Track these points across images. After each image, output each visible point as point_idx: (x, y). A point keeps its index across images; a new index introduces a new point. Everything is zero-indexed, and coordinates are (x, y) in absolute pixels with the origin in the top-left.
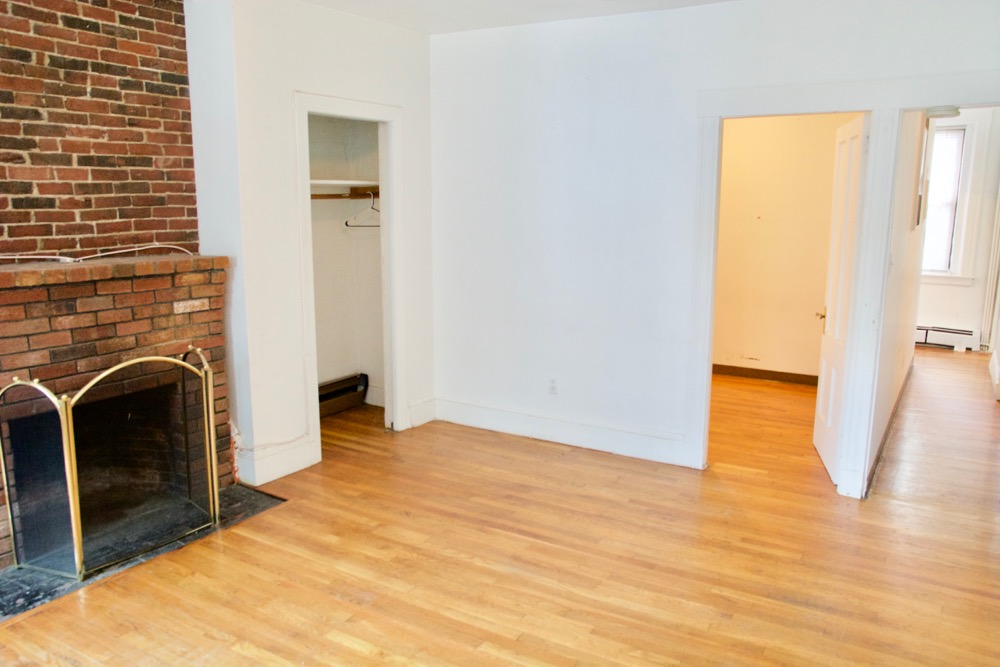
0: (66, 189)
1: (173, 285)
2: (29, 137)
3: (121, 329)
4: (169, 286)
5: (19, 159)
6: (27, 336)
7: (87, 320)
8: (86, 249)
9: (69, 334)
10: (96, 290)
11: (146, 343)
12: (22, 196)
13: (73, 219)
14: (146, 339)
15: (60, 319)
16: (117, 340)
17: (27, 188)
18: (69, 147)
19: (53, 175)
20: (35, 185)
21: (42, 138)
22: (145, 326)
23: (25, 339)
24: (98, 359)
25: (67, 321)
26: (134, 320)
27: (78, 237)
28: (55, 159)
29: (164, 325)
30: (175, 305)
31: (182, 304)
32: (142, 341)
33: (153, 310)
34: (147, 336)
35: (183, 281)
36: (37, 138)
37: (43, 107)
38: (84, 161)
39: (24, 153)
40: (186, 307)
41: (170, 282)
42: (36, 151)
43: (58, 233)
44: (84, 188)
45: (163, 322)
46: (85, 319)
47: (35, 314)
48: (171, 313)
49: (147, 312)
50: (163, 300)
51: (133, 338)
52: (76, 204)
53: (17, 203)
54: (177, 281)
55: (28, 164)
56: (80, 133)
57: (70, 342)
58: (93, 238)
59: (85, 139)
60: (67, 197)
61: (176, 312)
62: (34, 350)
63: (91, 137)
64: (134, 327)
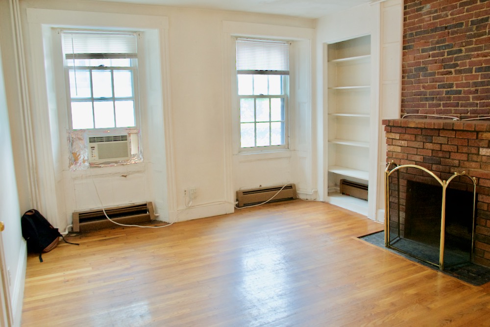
0: (467, 85)
1: (477, 138)
2: (456, 62)
3: (453, 155)
4: (475, 138)
5: (450, 73)
6: (417, 148)
7: (437, 147)
8: (472, 115)
9: (431, 151)
10: (439, 134)
11: (464, 166)
12: (449, 89)
13: (469, 100)
14: (464, 164)
15: (427, 144)
16: (450, 160)
17: (451, 86)
18: (472, 64)
19: (463, 79)
20: (454, 84)
21: (461, 61)
22: (464, 157)
23: (416, 149)
24: (441, 167)
25: (429, 146)
26: (457, 152)
27: (469, 109)
28: (465, 71)
29: (476, 160)
30: (481, 149)
31: (485, 150)
32: (461, 164)
33: (468, 149)
34: (465, 163)
35: (483, 136)
36: (459, 62)
37: (464, 47)
38: (478, 70)
39: (453, 70)
40: (487, 152)
41: (476, 135)
42: (458, 68)
43: (461, 106)
44: (476, 84)
45: (475, 158)
46: (437, 146)
47: (418, 140)
48: (478, 154)
49: (465, 150)
50: (472, 145)
51: (458, 162)
52: (470, 92)
53: (447, 93)
54: (480, 136)
55: (454, 75)
56: (478, 56)
57: (431, 155)
58: (477, 109)
59: (480, 58)
60: (467, 89)
61: (480, 153)
62: (418, 155)
63: (483, 57)
64: (458, 156)
